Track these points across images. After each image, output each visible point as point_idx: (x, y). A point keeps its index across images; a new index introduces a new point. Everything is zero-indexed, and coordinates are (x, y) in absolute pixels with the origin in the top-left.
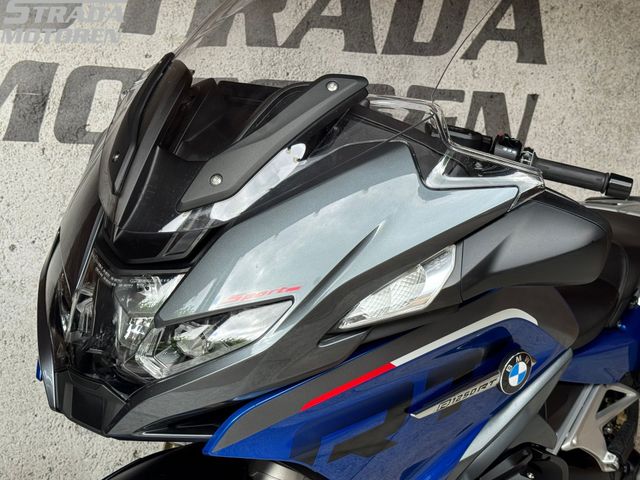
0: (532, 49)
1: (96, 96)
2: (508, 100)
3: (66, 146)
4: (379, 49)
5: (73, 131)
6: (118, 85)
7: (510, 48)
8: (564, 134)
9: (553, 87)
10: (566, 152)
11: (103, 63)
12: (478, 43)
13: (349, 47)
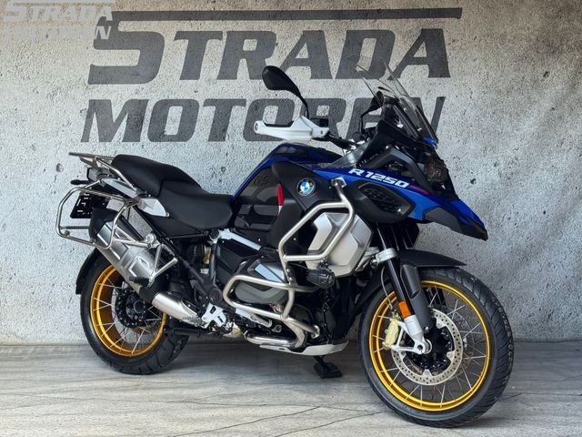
0: (440, 68)
1: (169, 115)
2: (423, 102)
3: (154, 143)
4: (334, 76)
5: (157, 135)
6: (180, 109)
7: (424, 69)
8: (467, 121)
9: (456, 92)
10: (468, 133)
11: (172, 97)
12: (401, 67)
13: (313, 77)
